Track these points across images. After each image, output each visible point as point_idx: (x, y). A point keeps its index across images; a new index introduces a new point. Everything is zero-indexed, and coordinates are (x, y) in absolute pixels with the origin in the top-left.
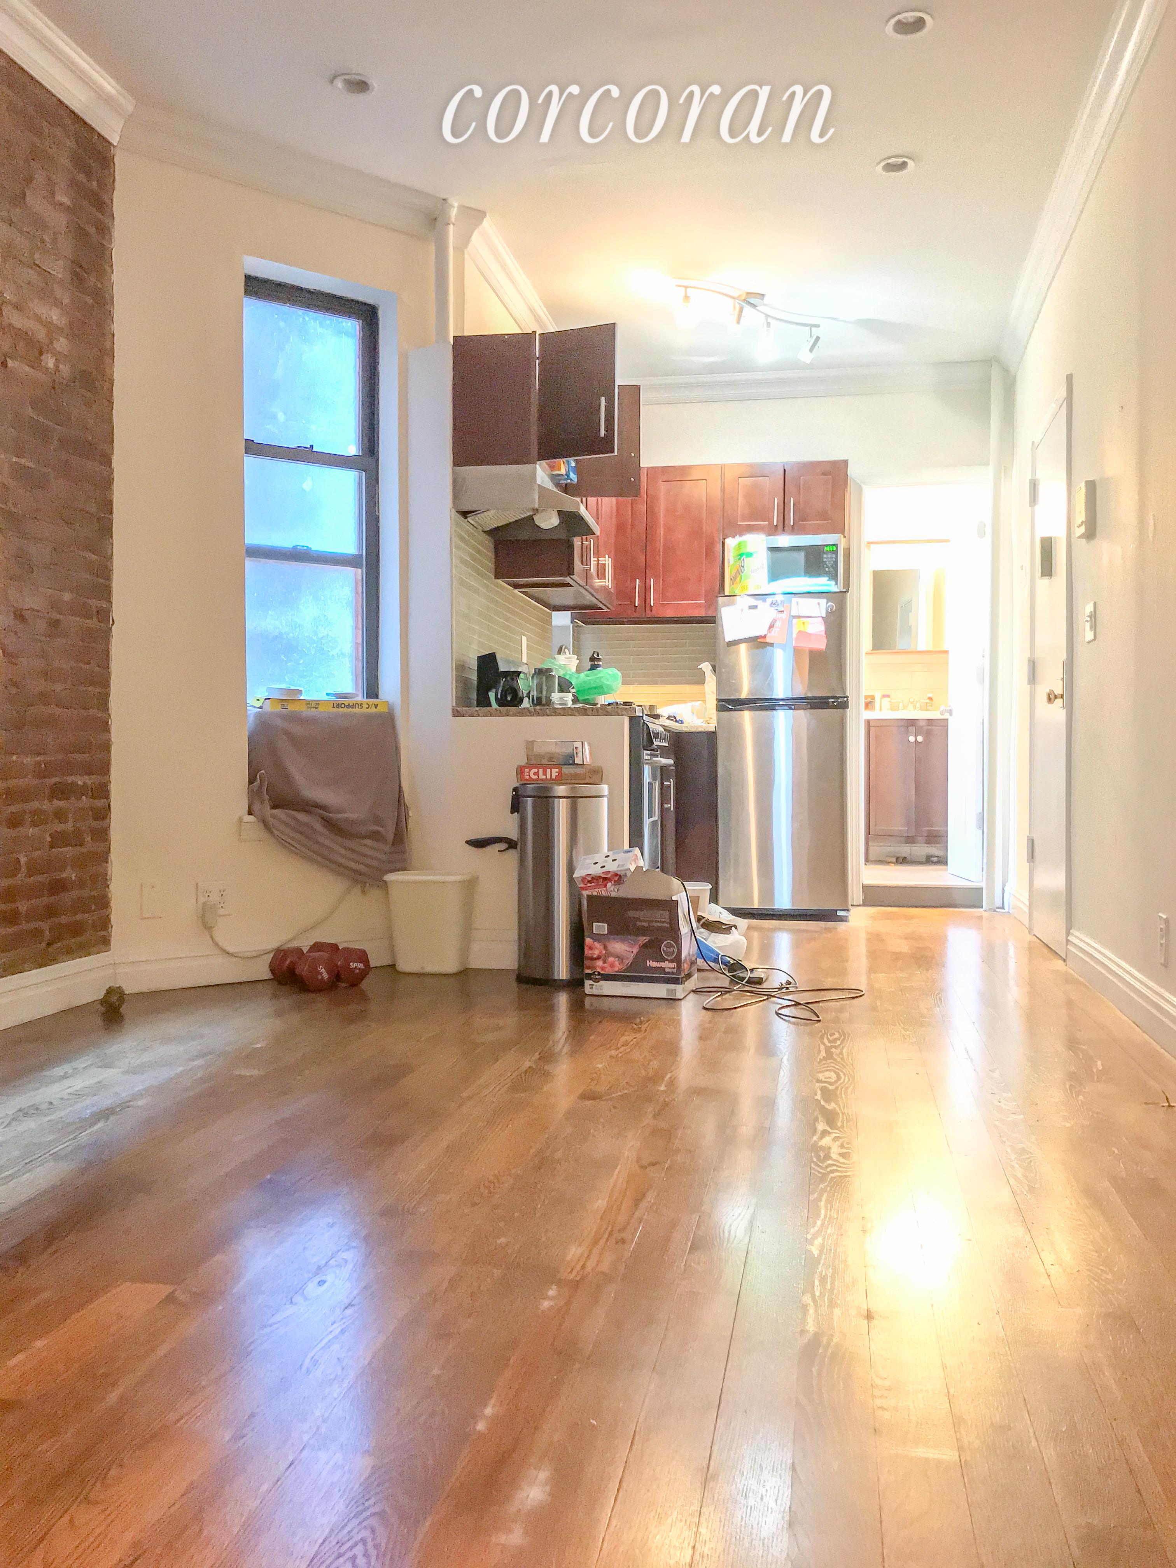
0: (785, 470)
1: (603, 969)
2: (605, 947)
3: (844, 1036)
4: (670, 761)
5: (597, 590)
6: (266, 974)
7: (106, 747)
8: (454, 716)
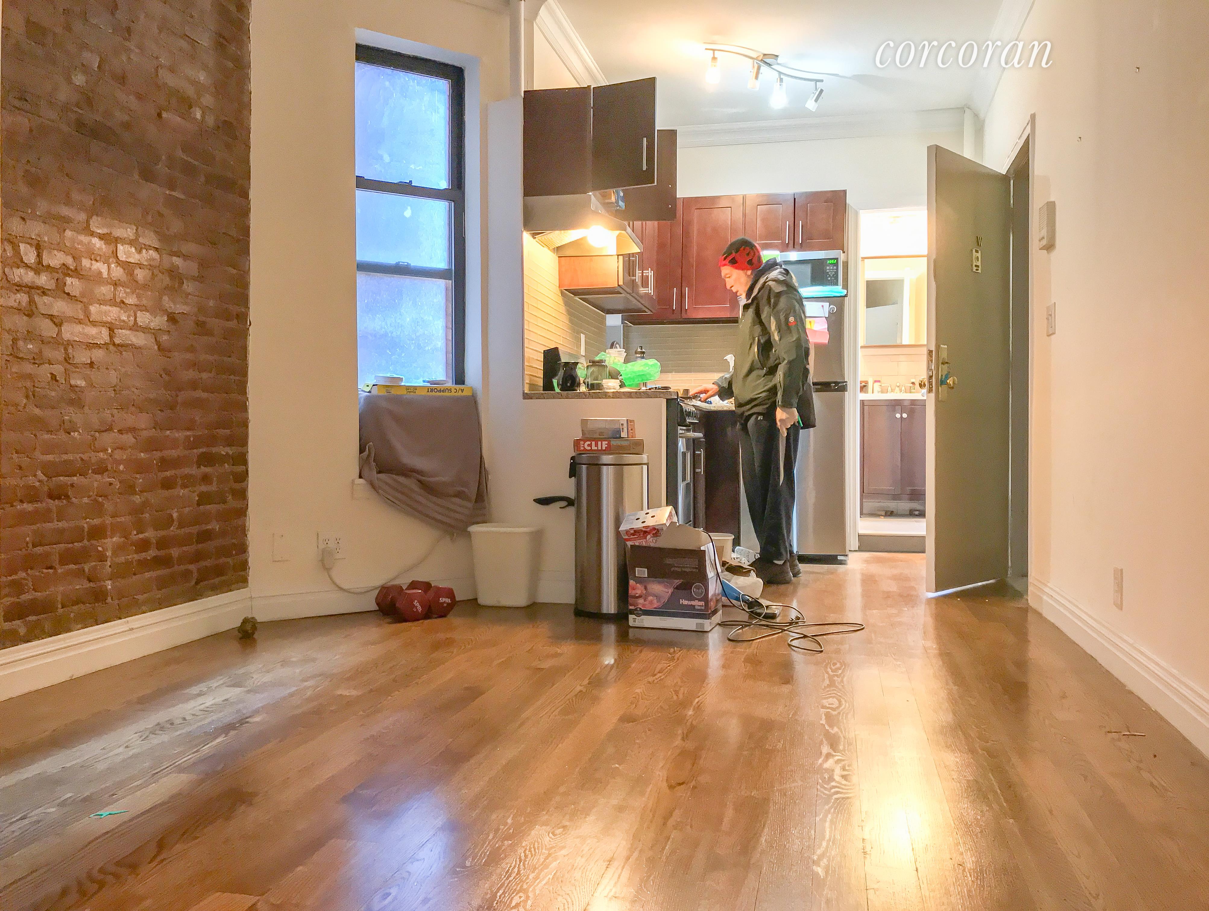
0: (795, 199)
1: (644, 605)
2: (646, 588)
3: (844, 665)
4: (700, 435)
5: (641, 297)
6: (374, 607)
7: (245, 424)
8: (524, 398)
